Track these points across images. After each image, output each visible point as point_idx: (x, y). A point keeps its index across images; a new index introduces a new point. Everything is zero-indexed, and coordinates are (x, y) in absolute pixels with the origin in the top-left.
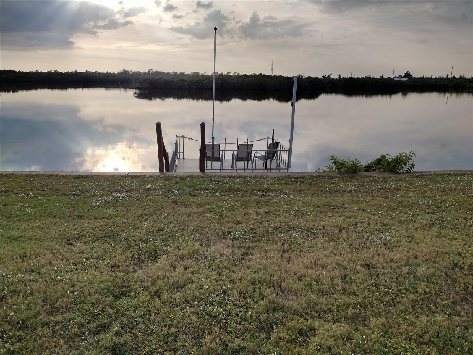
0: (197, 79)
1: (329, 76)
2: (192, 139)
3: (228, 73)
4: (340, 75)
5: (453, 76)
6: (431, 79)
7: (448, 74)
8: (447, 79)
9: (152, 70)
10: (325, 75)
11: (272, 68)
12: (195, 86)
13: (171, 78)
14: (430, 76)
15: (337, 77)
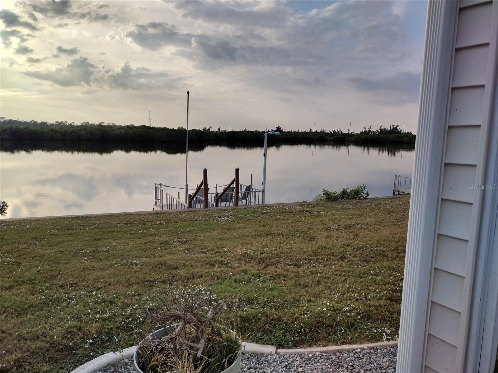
0: (72, 129)
1: (209, 129)
2: (169, 186)
3: (101, 123)
4: (219, 129)
5: (315, 131)
6: (298, 133)
7: (311, 129)
8: (311, 133)
9: (4, 118)
10: (205, 128)
11: (150, 119)
12: (70, 137)
13: (39, 128)
14: (297, 131)
15: (217, 130)
